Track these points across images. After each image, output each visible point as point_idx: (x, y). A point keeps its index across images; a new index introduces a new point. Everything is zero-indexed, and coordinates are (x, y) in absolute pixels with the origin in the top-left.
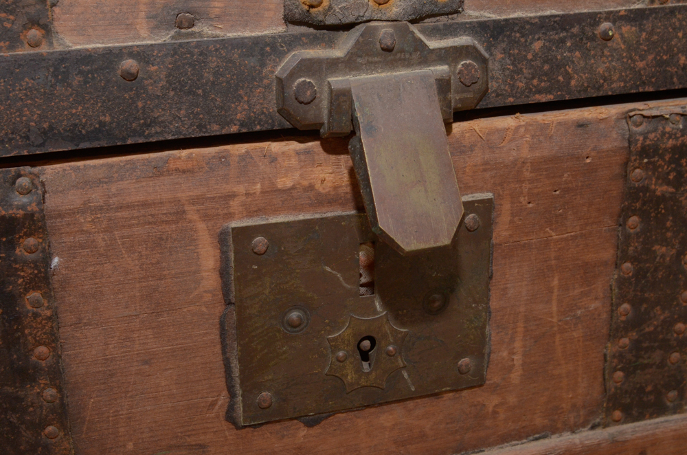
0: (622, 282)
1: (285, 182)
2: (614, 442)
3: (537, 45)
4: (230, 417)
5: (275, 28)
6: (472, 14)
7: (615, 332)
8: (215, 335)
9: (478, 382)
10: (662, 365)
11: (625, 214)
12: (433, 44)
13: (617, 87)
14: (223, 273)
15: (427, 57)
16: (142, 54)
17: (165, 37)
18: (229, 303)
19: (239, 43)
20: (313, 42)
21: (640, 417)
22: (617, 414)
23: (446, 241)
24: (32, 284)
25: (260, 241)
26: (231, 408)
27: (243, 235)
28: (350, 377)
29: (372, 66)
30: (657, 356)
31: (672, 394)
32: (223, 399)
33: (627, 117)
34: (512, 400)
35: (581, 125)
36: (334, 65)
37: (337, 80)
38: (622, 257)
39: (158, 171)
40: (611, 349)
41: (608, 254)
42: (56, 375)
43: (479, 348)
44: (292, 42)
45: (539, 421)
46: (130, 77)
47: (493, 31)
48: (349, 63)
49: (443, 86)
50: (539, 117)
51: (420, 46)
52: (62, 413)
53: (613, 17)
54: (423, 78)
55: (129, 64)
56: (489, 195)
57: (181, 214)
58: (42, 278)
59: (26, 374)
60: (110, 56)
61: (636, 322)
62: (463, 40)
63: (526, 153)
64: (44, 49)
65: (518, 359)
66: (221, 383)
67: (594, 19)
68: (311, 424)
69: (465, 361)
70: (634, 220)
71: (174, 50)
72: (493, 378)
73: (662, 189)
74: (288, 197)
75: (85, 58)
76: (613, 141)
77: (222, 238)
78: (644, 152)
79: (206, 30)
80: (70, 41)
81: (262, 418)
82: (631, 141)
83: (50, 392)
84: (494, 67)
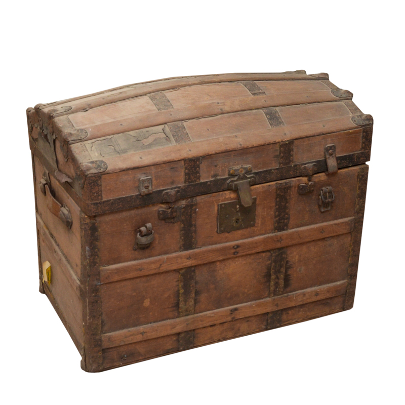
0: (276, 209)
1: (227, 197)
2: (276, 235)
3: (263, 175)
4: (217, 232)
5: (227, 176)
6: (253, 171)
7: (276, 217)
8: (216, 219)
9: (254, 225)
10: (284, 222)
11: (276, 198)
12: (248, 176)
13: (275, 179)
14: (218, 210)
15: (247, 178)
16: (210, 181)
17: (213, 179)
18: (218, 214)
19: (223, 179)
20: (232, 178)
21: (280, 231)
22: (276, 231)
23: (251, 205)
24: (194, 213)
25: (223, 206)
26: (217, 230)
27: (221, 205)
28: (235, 225)
29: (240, 180)
30: (283, 221)
31: (286, 227)
32: (216, 229)
33: (276, 183)
34: (259, 228)
35: (269, 185)
36: (235, 181)
37: (235, 183)
38: (276, 205)
39: (211, 197)
40: (275, 220)
41: (274, 204)
42: (195, 226)
43: (254, 220)
44: (229, 178)
45: (263, 232)
46: (209, 185)
47: (256, 174)
48: (237, 180)
49: (250, 182)
50: (263, 185)
51: (246, 177)
52: (195, 232)
53: (274, 169)
54: (247, 182)
55: (209, 183)
56: (255, 197)
57: (213, 202)
58: (195, 212)
59: (191, 225)
60: (207, 182)
61: (279, 215)
62: (252, 175)
63: (261, 190)
64: (199, 182)
65: (260, 222)
66: (216, 226)
67: (271, 170)
68: (228, 233)
69: (252, 222)
70: (278, 199)
71: (214, 180)
72: (256, 225)
73: (282, 194)
74: (227, 199)
75: (204, 183)
76: (274, 188)
77: (218, 205)
78: (279, 189)
79: (219, 178)
80: (202, 181)
81: (222, 232)
82: (277, 187)
83: (194, 228)
84: (257, 179)
